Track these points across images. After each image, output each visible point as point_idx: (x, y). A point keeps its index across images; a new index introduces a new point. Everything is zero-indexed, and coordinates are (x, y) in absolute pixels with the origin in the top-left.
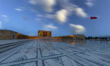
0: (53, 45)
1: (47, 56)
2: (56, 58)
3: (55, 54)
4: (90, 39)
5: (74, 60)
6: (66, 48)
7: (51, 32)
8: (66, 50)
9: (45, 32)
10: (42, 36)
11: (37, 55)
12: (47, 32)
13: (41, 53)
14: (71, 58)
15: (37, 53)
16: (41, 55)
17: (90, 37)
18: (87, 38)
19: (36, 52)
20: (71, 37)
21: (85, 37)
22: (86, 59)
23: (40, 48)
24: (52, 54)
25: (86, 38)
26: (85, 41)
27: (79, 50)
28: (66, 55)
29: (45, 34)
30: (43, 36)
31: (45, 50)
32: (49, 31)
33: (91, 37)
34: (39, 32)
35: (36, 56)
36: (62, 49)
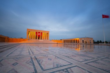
0: (54, 51)
1: (51, 69)
2: (65, 70)
3: (62, 65)
4: (100, 44)
5: (88, 71)
6: (73, 56)
7: (49, 32)
8: (75, 59)
9: (39, 33)
10: (34, 39)
11: (34, 67)
12: (42, 33)
13: (40, 64)
14: (84, 69)
15: (34, 65)
16: (41, 67)
17: (99, 41)
18: (96, 43)
19: (30, 63)
20: (77, 40)
21: (94, 41)
22: (102, 69)
23: (36, 57)
24: (57, 65)
25: (94, 43)
26: (93, 46)
27: (90, 59)
28: (77, 65)
29: (39, 36)
30: (36, 39)
31: (44, 60)
32: (45, 31)
33: (101, 41)
34: (29, 32)
35: (33, 69)
36: (68, 57)
